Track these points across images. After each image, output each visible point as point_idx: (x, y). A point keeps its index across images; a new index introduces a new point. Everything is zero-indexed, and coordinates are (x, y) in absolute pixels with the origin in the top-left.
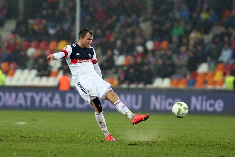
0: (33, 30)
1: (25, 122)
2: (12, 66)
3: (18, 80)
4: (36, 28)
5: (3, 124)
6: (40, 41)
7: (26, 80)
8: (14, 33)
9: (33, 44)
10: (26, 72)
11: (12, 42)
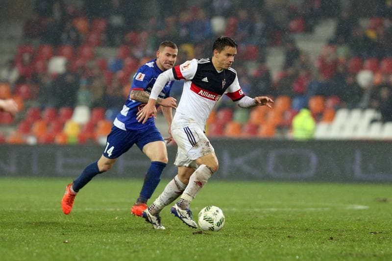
0: (367, 39)
1: (366, 205)
2: (330, 103)
3: (342, 128)
4: (372, 34)
5: (327, 209)
6: (380, 58)
7: (355, 128)
8: (332, 42)
9: (367, 63)
10: (356, 114)
11: (329, 60)
